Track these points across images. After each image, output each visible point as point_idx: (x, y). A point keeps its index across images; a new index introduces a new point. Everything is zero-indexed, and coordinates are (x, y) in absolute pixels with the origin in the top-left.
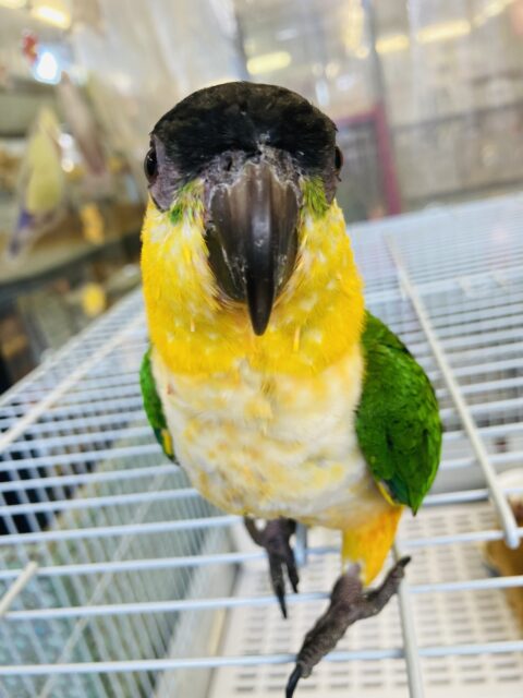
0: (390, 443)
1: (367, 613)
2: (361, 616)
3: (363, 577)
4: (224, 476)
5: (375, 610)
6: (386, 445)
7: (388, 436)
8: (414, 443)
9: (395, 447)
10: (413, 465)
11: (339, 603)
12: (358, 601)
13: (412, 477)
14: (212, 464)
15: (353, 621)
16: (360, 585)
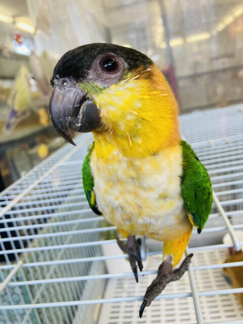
0: (196, 196)
1: (175, 278)
2: (172, 280)
3: (173, 262)
4: (122, 208)
5: (178, 277)
6: (194, 197)
7: (195, 193)
8: (205, 197)
9: (198, 198)
10: (204, 207)
11: (162, 274)
12: (170, 273)
13: (203, 212)
14: (116, 203)
15: (169, 282)
16: (171, 266)
